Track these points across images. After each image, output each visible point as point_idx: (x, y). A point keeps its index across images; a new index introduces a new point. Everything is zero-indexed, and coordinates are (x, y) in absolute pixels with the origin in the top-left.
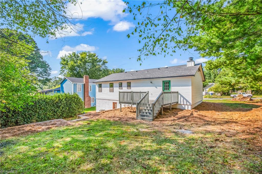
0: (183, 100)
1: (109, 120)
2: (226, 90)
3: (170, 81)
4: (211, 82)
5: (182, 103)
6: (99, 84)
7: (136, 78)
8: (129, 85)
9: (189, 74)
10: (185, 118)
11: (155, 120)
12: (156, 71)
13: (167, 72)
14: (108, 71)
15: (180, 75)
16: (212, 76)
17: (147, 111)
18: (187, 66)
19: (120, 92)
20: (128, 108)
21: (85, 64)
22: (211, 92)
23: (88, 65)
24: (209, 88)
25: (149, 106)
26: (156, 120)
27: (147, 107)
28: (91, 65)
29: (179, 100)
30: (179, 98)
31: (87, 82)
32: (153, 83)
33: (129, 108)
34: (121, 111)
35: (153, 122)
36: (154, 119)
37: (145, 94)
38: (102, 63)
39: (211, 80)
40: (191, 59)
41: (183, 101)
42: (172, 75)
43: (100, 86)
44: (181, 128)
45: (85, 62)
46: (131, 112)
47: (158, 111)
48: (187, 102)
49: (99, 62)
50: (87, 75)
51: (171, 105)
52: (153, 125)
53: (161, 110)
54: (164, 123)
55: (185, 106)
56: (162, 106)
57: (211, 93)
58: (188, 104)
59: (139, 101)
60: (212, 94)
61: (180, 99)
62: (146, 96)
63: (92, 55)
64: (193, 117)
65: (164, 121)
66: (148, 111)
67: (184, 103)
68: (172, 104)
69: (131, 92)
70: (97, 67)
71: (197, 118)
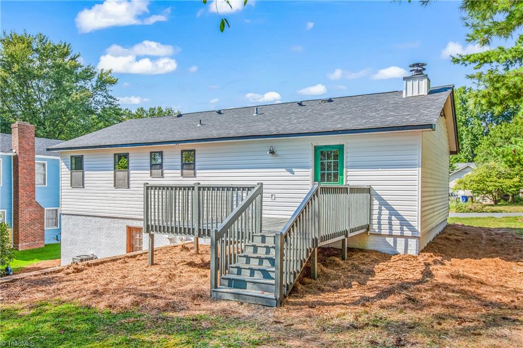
0: (390, 219)
1: (89, 307)
2: (511, 187)
3: (341, 148)
4: (462, 161)
5: (385, 231)
6: (72, 157)
7: (215, 134)
8: (188, 162)
9: (412, 121)
10: (405, 292)
11: (288, 303)
12: (290, 111)
13: (332, 116)
14: (117, 114)
15: (379, 125)
16: (464, 141)
17: (254, 263)
18: (404, 96)
19: (148, 188)
20: (185, 248)
21: (23, 84)
22: (461, 193)
23: (40, 89)
24: (457, 180)
25: (263, 241)
26: (292, 300)
27: (255, 248)
28: (52, 87)
29: (375, 217)
30: (375, 212)
31: (28, 150)
32: (278, 153)
33: (187, 249)
34: (152, 264)
35: (281, 313)
36: (285, 297)
37: (246, 196)
38: (94, 81)
39: (463, 154)
40: (417, 71)
41: (390, 224)
42: (349, 126)
43: (78, 164)
44: (400, 340)
45: (25, 76)
46: (191, 264)
47: (299, 263)
48: (401, 225)
49: (84, 79)
50: (28, 124)
51: (347, 236)
52: (279, 326)
53: (311, 259)
54: (326, 315)
55: (395, 243)
56: (315, 241)
57: (462, 197)
58: (408, 233)
59: (226, 221)
60: (466, 199)
61: (380, 214)
62: (250, 201)
63: (53, 50)
64: (437, 286)
65: (324, 304)
66: (261, 263)
67: (391, 229)
68: (350, 235)
69: (193, 188)
70: (75, 96)
71: (453, 291)
